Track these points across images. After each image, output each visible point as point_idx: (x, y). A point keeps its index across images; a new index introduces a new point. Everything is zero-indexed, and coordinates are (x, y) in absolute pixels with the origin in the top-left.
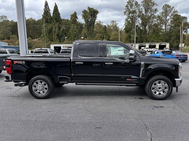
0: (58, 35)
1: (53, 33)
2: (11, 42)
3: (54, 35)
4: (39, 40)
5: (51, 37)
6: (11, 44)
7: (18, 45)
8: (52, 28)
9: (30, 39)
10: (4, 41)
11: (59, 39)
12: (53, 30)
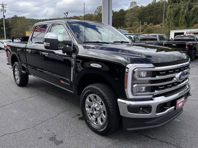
0: (186, 18)
1: (180, 16)
2: (133, 30)
3: (181, 18)
4: (161, 25)
5: (176, 20)
6: (132, 32)
7: (138, 32)
8: (180, 9)
9: (151, 25)
10: (126, 28)
11: (188, 23)
12: (181, 11)
